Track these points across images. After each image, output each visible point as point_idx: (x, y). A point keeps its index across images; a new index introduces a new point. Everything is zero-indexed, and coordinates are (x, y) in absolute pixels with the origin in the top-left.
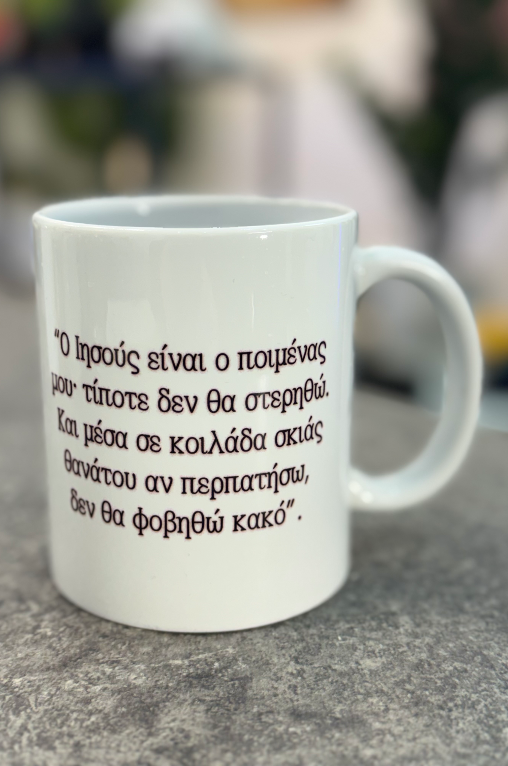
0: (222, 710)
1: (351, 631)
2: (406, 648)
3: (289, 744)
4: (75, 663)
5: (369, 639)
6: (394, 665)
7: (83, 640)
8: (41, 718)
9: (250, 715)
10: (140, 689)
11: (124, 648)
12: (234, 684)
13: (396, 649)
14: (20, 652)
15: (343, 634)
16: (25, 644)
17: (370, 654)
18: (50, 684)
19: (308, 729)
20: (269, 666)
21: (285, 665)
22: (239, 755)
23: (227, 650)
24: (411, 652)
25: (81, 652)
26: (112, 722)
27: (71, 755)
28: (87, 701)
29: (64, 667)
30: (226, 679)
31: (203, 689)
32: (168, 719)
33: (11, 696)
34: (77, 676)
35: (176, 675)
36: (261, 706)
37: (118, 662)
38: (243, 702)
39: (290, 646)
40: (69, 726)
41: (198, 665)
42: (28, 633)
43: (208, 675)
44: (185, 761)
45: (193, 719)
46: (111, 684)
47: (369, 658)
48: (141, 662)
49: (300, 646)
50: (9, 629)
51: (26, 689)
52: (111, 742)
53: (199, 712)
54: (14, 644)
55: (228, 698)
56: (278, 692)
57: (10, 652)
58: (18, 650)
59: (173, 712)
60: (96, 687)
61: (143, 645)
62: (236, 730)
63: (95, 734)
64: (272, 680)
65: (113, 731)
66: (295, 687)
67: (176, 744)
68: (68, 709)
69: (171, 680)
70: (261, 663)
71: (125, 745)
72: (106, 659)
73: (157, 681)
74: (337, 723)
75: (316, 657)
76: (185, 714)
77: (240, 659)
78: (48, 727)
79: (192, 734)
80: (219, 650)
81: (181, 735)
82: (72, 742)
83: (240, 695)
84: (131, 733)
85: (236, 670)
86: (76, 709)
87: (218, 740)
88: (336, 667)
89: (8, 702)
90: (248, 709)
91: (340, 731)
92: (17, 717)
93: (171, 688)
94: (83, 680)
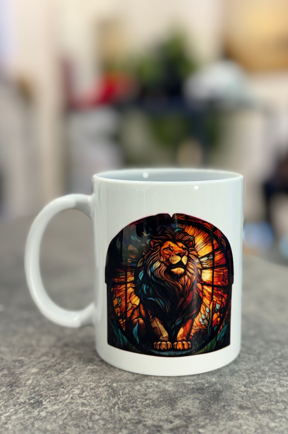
0: (207, 403)
1: (274, 376)
3: (236, 418)
4: (141, 379)
5: (282, 380)
8: (124, 400)
9: (219, 406)
10: (170, 392)
12: (214, 393)
14: (117, 373)
15: (269, 377)
17: (281, 386)
18: (129, 387)
20: (231, 387)
21: (239, 387)
22: (212, 421)
23: (212, 379)
26: (156, 403)
27: (136, 415)
28: (145, 395)
30: (210, 391)
31: (199, 394)
32: (182, 404)
33: (112, 390)
34: (142, 384)
35: (187, 388)
36: (225, 403)
38: (217, 401)
39: (243, 380)
40: (136, 404)
41: (198, 384)
43: (202, 389)
44: (187, 421)
45: (193, 405)
46: (157, 389)
47: (280, 388)
49: (247, 380)
51: (118, 388)
52: (155, 411)
53: (196, 403)
55: (210, 399)
56: (234, 398)
59: (184, 402)
60: (150, 389)
62: (212, 411)
63: (148, 408)
64: (232, 393)
65: (156, 407)
66: (243, 397)
67: (184, 414)
68: (136, 397)
69: (185, 389)
70: (228, 386)
71: (161, 413)
73: (178, 389)
74: (261, 412)
75: (255, 385)
76: (189, 403)
77: (218, 383)
78: (127, 403)
79: (192, 411)
81: (186, 411)
82: (137, 410)
83: (216, 398)
84: (164, 408)
85: (216, 388)
86: (140, 397)
87: (203, 414)
88: (264, 390)
89: (110, 392)
90: (219, 403)
91: (261, 415)
92: (114, 398)
93: (184, 392)
94: (144, 386)
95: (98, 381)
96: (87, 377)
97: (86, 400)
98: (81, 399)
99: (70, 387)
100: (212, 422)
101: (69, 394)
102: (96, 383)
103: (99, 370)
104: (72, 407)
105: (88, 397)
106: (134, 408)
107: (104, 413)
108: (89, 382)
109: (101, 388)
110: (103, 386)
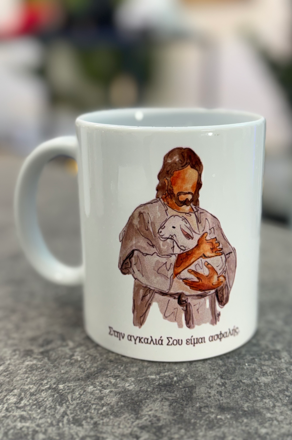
0: (179, 405)
1: (253, 360)
2: (285, 371)
3: (217, 425)
4: (94, 376)
5: (264, 365)
6: (278, 381)
7: (99, 363)
8: (75, 408)
9: (195, 408)
10: (132, 392)
11: (122, 368)
12: (186, 390)
13: (279, 371)
14: (63, 369)
15: (248, 362)
16: (66, 365)
17: (264, 374)
18: (80, 388)
19: (229, 417)
20: (206, 380)
21: (215, 380)
22: (189, 431)
23: (182, 370)
24: (288, 373)
25: (98, 370)
26: (115, 410)
27: (92, 429)
28: (101, 398)
29: (88, 379)
30: (181, 387)
31: (167, 393)
32: (148, 409)
33: (57, 395)
34: (95, 384)
35: (152, 384)
36: (201, 403)
37: (119, 376)
38: (191, 400)
39: (217, 368)
40: (91, 413)
41: (165, 379)
42: (67, 358)
43: (171, 385)
44: (158, 434)
45: (162, 410)
46: (115, 389)
47: (264, 376)
48: (132, 376)
49: (223, 369)
50: (57, 357)
51: (66, 391)
52: (115, 422)
53: (166, 406)
54: (59, 365)
55: (182, 398)
56: (211, 395)
57: (57, 370)
58: (62, 368)
59: (150, 406)
60: (106, 390)
61: (133, 367)
62: (186, 416)
63: (105, 418)
64: (208, 388)
65: (116, 416)
66: (221, 392)
67: (152, 424)
68: (90, 403)
69: (149, 387)
70: (201, 378)
71: (123, 424)
72: (112, 374)
73: (141, 388)
74: (246, 414)
75: (233, 375)
76: (157, 407)
77: (189, 375)
78: (79, 413)
79: (161, 419)
80: (177, 370)
81: (155, 419)
82: (92, 422)
83: (189, 396)
84: (126, 417)
85: (187, 382)
86: (95, 403)
87: (176, 422)
88: (245, 381)
89: (56, 398)
90: (193, 404)
91: (247, 418)
92: (61, 407)
93: (149, 391)
94: (99, 386)
95: (39, 382)
96: (25, 377)
97: (25, 411)
98: (19, 410)
99: (4, 394)
100: (188, 434)
101: (2, 403)
102: (37, 386)
103: (39, 366)
104: (8, 423)
105: (28, 406)
106: (89, 420)
107: (50, 430)
108: (28, 384)
109: (44, 392)
110: (46, 389)
